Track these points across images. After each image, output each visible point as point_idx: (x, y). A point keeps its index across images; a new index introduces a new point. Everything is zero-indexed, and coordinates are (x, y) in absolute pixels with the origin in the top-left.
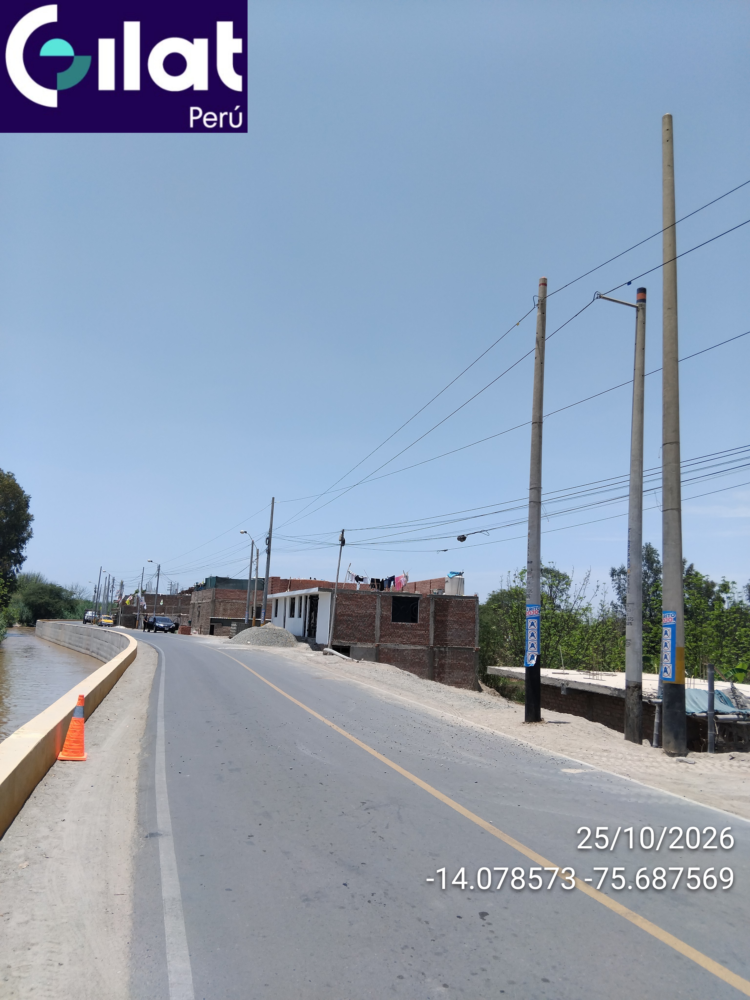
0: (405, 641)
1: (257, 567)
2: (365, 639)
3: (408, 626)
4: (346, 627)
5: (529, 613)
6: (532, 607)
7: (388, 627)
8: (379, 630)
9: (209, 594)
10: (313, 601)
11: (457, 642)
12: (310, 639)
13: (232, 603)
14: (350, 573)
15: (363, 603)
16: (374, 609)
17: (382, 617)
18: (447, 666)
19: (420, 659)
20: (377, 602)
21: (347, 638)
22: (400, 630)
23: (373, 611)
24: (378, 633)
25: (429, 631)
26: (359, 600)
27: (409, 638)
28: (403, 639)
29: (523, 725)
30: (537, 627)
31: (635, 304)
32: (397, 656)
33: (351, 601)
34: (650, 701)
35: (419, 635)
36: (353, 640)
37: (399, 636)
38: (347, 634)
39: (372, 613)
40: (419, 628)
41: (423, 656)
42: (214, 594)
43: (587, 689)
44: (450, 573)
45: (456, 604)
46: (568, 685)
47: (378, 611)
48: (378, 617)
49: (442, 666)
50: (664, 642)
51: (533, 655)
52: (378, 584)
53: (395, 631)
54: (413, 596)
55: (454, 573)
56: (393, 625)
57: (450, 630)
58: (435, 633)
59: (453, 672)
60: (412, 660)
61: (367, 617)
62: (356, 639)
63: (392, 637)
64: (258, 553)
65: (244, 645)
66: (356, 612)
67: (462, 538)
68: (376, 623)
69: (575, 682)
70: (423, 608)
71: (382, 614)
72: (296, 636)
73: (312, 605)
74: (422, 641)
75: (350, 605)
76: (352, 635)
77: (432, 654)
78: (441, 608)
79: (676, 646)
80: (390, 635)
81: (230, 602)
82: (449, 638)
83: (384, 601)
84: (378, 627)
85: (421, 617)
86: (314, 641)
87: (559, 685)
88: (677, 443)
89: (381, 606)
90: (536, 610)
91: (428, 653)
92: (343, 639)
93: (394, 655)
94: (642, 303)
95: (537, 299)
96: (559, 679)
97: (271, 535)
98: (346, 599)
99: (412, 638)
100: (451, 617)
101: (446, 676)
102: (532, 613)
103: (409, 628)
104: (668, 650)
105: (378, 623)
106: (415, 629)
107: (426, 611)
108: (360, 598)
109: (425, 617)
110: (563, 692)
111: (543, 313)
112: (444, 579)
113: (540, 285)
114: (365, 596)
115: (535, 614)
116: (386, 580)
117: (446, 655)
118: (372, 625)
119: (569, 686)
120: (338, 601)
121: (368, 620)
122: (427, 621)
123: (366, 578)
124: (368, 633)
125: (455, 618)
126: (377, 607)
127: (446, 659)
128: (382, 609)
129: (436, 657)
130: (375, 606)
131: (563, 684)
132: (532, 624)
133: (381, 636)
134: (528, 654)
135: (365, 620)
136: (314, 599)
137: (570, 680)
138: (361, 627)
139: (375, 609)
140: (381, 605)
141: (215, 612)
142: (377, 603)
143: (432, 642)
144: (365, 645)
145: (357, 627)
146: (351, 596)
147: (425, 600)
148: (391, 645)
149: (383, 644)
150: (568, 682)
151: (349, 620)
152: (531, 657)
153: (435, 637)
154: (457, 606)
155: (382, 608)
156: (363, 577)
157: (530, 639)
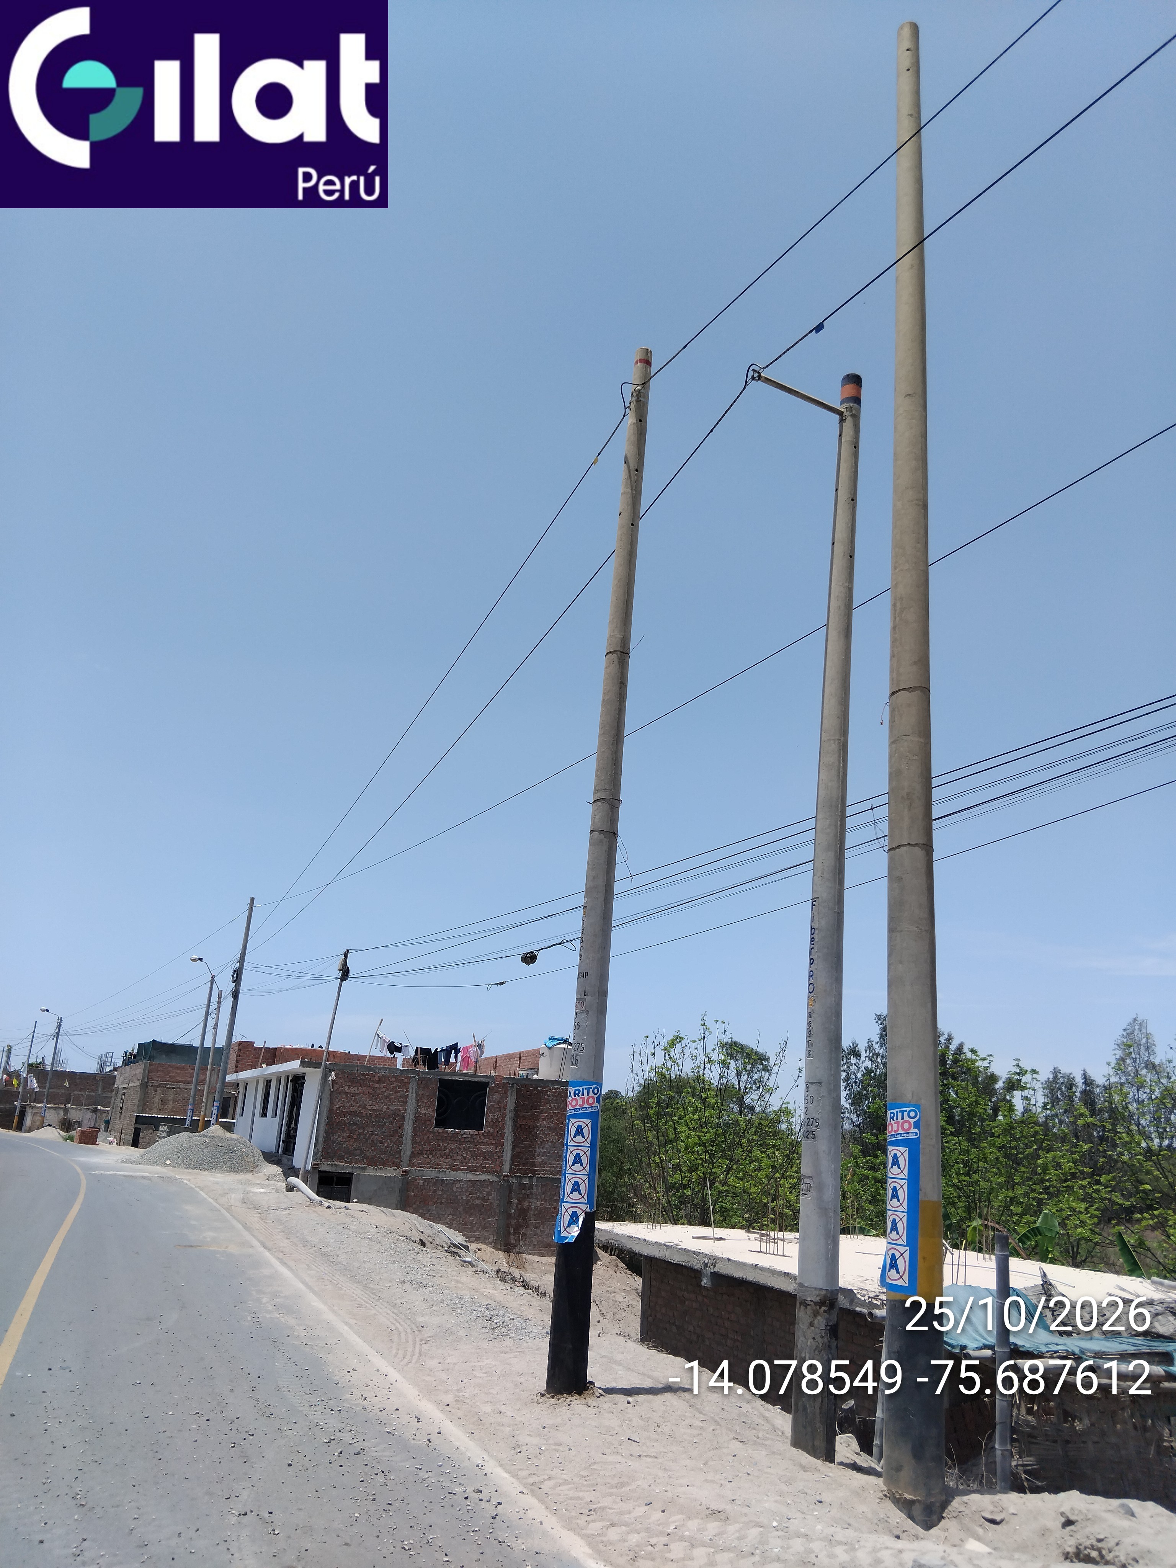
0: (457, 1165)
1: (216, 1024)
2: (382, 1159)
3: (465, 1136)
4: (348, 1136)
5: (574, 1103)
6: (581, 1088)
7: (428, 1138)
8: (409, 1143)
9: (138, 1069)
10: (297, 1085)
11: (553, 1167)
12: (285, 1159)
13: (177, 1088)
14: (380, 1036)
15: (384, 1090)
16: (403, 1102)
17: (417, 1118)
18: (532, 1213)
19: (483, 1199)
20: (410, 1089)
21: (347, 1158)
22: (448, 1144)
23: (401, 1106)
24: (407, 1149)
25: (502, 1145)
26: (377, 1085)
27: (465, 1159)
28: (455, 1160)
29: (540, 1401)
30: (589, 1140)
31: (837, 406)
32: (439, 1193)
33: (361, 1086)
34: (871, 1314)
35: (484, 1154)
36: (359, 1161)
37: (446, 1154)
38: (349, 1149)
39: (400, 1110)
40: (485, 1141)
41: (489, 1194)
42: (147, 1072)
43: (750, 1276)
44: (549, 1039)
45: (554, 1096)
46: (715, 1266)
47: (411, 1106)
48: (409, 1118)
49: (523, 1213)
50: (891, 1184)
51: (575, 1213)
52: (428, 1057)
53: (439, 1145)
54: (477, 1080)
55: (555, 1039)
56: (437, 1134)
57: (541, 1145)
58: (513, 1150)
59: (542, 1224)
60: (468, 1201)
61: (389, 1117)
62: (365, 1160)
63: (433, 1156)
64: (220, 998)
65: (157, 1167)
66: (368, 1107)
67: (528, 957)
68: (406, 1128)
69: (729, 1260)
70: (494, 1101)
71: (417, 1112)
72: (263, 1153)
73: (295, 1094)
74: (489, 1164)
75: (359, 1094)
76: (358, 1152)
77: (507, 1190)
78: (527, 1103)
79: (921, 1197)
80: (431, 1154)
81: (174, 1088)
82: (539, 1160)
83: (424, 1088)
84: (409, 1136)
85: (490, 1120)
86: (291, 1162)
87: (697, 1267)
88: (925, 690)
89: (416, 1098)
90: (591, 1094)
91: (499, 1187)
92: (341, 1159)
93: (435, 1192)
94: (852, 405)
95: (628, 390)
96: (700, 1253)
97: (243, 965)
98: (352, 1082)
99: (470, 1160)
100: (544, 1120)
101: (529, 1232)
102: (580, 1102)
103: (467, 1140)
104: (901, 1209)
105: (408, 1129)
106: (478, 1142)
107: (500, 1108)
108: (379, 1082)
109: (497, 1119)
110: (705, 1282)
111: (641, 420)
112: (538, 1051)
113: (636, 363)
114: (388, 1077)
115: (586, 1105)
116: (442, 1050)
117: (531, 1193)
118: (396, 1133)
119: (716, 1270)
120: (336, 1087)
121: (391, 1123)
122: (498, 1125)
123: (407, 1046)
124: (390, 1149)
125: (552, 1123)
126: (409, 1099)
127: (531, 1200)
128: (418, 1103)
129: (513, 1196)
130: (406, 1097)
131: (706, 1265)
132: (579, 1131)
133: (413, 1155)
134: (564, 1210)
135: (385, 1123)
136: (298, 1081)
137: (720, 1256)
138: (376, 1137)
139: (405, 1102)
140: (417, 1095)
141: (144, 1104)
142: (410, 1092)
143: (507, 1167)
144: (382, 1171)
145: (369, 1137)
146: (362, 1077)
147: (499, 1087)
148: (430, 1173)
149: (415, 1170)
150: (715, 1260)
151: (355, 1124)
152: (571, 1217)
153: (514, 1158)
154: (557, 1100)
155: (418, 1101)
156: (401, 1044)
157: (570, 1171)
